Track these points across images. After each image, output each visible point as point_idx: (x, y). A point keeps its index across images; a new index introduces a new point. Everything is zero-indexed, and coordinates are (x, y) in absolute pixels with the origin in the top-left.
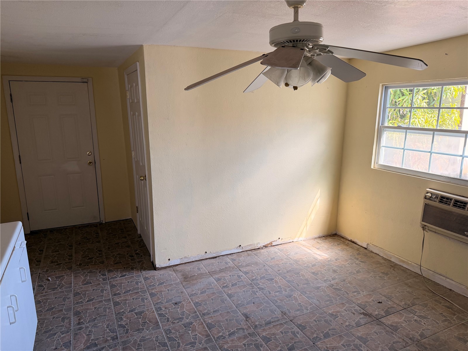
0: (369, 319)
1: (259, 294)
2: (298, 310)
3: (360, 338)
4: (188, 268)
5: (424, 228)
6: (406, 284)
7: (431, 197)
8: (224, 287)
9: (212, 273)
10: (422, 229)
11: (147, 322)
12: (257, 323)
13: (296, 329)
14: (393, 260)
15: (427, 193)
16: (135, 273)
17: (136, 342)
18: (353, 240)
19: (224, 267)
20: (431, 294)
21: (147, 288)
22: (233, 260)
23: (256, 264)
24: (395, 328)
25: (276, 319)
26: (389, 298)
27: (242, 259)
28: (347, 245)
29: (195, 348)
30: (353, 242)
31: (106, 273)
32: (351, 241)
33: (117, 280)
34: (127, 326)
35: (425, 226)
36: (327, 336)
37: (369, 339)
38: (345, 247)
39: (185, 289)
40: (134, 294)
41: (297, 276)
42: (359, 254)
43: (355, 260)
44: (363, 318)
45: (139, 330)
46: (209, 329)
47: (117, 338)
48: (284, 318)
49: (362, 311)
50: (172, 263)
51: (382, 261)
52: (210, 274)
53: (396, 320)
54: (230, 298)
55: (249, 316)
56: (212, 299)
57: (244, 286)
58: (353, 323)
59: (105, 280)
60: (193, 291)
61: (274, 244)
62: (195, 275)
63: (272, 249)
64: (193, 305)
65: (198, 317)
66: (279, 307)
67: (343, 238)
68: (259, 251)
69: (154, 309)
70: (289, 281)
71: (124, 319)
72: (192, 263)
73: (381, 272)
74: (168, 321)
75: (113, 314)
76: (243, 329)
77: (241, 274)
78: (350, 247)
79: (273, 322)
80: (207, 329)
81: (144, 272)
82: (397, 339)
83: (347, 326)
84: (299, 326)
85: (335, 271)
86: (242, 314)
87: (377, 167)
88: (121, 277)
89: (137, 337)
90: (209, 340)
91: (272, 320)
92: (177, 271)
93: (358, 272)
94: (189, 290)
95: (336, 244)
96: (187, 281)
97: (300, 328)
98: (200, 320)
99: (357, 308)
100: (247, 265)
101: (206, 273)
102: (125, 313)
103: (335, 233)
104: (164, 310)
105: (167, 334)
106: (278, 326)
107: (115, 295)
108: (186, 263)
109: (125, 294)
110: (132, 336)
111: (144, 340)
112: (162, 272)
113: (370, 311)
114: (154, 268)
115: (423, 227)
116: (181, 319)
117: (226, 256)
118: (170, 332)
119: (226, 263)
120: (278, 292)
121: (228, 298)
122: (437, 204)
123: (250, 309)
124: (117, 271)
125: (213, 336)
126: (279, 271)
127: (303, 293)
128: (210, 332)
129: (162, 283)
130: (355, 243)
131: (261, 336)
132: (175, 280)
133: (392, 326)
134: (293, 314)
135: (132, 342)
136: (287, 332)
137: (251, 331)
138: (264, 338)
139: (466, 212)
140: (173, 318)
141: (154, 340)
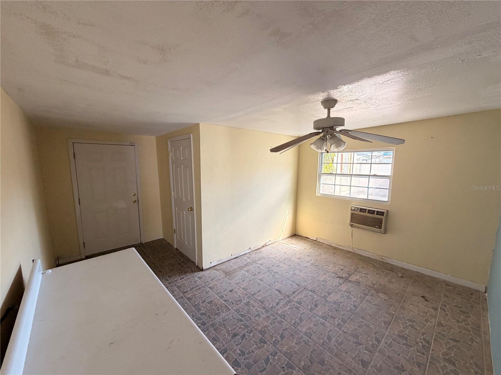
0: (344, 280)
1: (277, 275)
2: (305, 281)
3: (346, 291)
4: (223, 267)
5: (352, 226)
6: (347, 257)
7: (355, 209)
8: (254, 275)
9: (241, 268)
10: (350, 227)
11: (219, 307)
12: (288, 294)
14: (333, 245)
15: (352, 207)
16: (190, 276)
17: (221, 323)
18: (307, 236)
19: (246, 263)
20: (362, 261)
21: (204, 284)
22: (249, 258)
23: (263, 258)
24: (358, 283)
25: (296, 289)
26: (345, 266)
27: (253, 256)
28: (305, 240)
29: (261, 318)
30: (307, 238)
31: (168, 278)
32: (305, 237)
33: (179, 282)
34: (207, 313)
35: (352, 224)
36: (329, 294)
37: (351, 291)
38: (305, 241)
39: (230, 280)
40: (198, 290)
41: (291, 262)
42: (314, 244)
43: (315, 248)
44: (340, 280)
45: (217, 314)
46: (263, 304)
47: (205, 323)
48: (300, 288)
49: (337, 276)
50: (213, 265)
51: (328, 247)
52: (240, 269)
53: (356, 278)
54: (262, 281)
55: (280, 290)
56: (252, 284)
57: (266, 273)
58: (337, 284)
59: (170, 284)
60: (236, 281)
61: (267, 244)
62: (231, 271)
63: (267, 247)
64: (242, 290)
65: (251, 297)
66: (293, 281)
67: (300, 236)
68: (260, 250)
69: (218, 298)
70: (288, 265)
71: (202, 309)
72: (224, 263)
73: (332, 253)
74: (233, 304)
75: (191, 306)
76: (282, 299)
77: (258, 265)
78: (308, 241)
79: (296, 291)
80: (261, 304)
81: (195, 274)
82: (363, 288)
83: (335, 286)
84: (311, 291)
85: (308, 256)
86: (276, 290)
87: (319, 195)
88: (181, 279)
89: (218, 319)
90: (267, 311)
91: (295, 290)
92: (218, 269)
93: (321, 254)
94: (234, 281)
95: (299, 240)
96: (228, 275)
97: (312, 292)
98: (252, 299)
99: (333, 274)
100: (259, 260)
101: (237, 268)
102: (200, 304)
103: (295, 234)
104: (226, 297)
105: (238, 313)
106: (300, 293)
107: (184, 293)
108: (220, 264)
109: (191, 291)
110: (215, 319)
111: (225, 320)
112: (208, 272)
113: (341, 275)
114: (202, 270)
115: (351, 226)
116: (240, 301)
117: (242, 256)
118: (239, 311)
119: (246, 260)
120: (287, 273)
121: (261, 282)
122: (359, 213)
123: (278, 286)
124: (175, 276)
125: (268, 308)
126: (279, 260)
127: (300, 271)
128: (264, 305)
129: (213, 279)
130: (309, 238)
131: (295, 301)
132: (220, 276)
133: (356, 281)
134: (303, 284)
135: (218, 324)
136: (307, 296)
137: (287, 299)
138: (297, 302)
139: (375, 216)
140: (235, 301)
141: (232, 318)
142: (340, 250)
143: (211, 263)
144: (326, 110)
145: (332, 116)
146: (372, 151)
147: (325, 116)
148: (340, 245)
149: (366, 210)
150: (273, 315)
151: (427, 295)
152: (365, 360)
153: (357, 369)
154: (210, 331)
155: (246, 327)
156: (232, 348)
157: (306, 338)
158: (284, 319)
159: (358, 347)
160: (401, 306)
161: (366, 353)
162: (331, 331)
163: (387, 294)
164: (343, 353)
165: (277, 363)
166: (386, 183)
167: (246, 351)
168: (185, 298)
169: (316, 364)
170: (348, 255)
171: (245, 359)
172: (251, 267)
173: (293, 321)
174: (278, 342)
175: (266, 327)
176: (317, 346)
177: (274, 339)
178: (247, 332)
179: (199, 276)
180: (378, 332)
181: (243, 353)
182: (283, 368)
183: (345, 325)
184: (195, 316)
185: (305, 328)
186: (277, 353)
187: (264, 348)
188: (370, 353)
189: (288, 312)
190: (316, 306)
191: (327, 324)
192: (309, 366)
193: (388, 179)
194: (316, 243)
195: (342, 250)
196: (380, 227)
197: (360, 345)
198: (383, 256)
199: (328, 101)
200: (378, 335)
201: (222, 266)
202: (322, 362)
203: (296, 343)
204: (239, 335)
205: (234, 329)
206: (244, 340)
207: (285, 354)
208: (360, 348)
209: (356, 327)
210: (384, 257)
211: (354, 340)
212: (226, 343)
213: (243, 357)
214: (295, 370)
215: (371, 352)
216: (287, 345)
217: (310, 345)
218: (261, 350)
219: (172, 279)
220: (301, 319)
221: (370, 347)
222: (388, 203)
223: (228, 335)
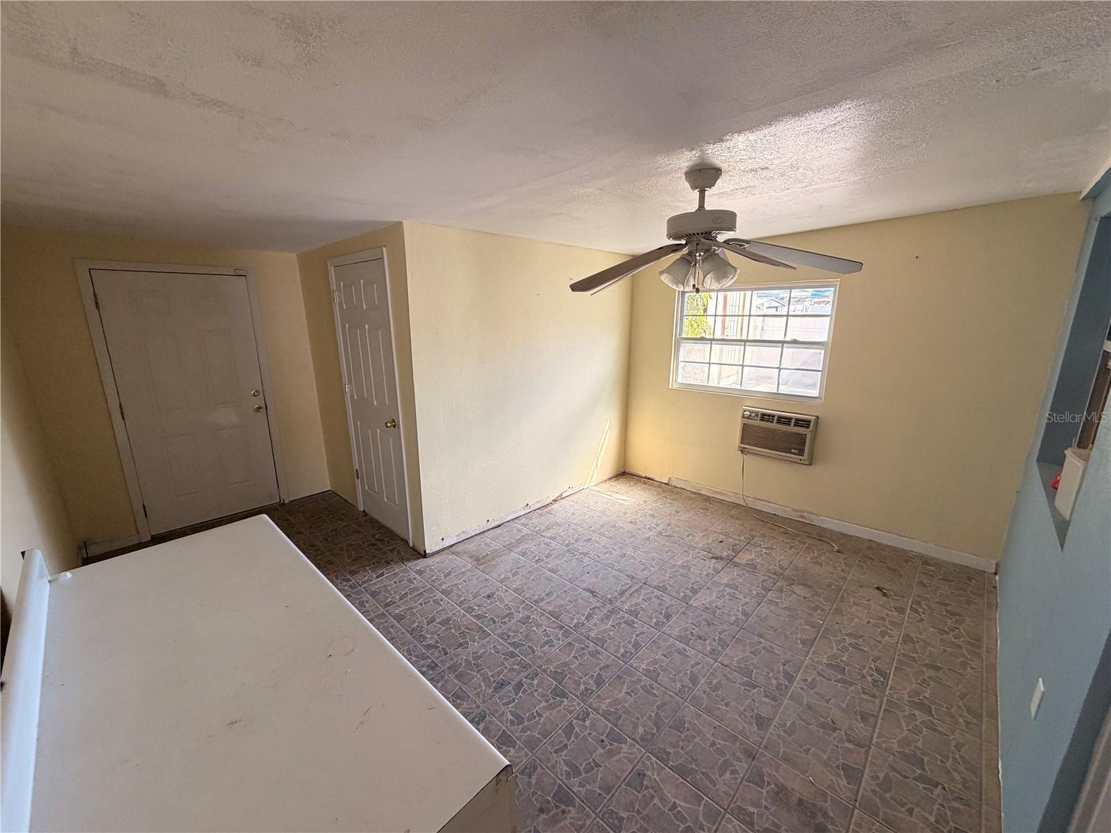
0: (724, 563)
1: (586, 560)
2: (644, 569)
3: (728, 585)
4: (471, 546)
5: (743, 451)
6: (732, 517)
7: (750, 416)
8: (537, 561)
9: (509, 547)
10: (740, 453)
11: (466, 630)
12: (609, 596)
13: (657, 592)
14: (703, 493)
15: (745, 411)
16: (397, 568)
17: (470, 663)
18: (649, 476)
19: (519, 537)
20: (761, 523)
21: (431, 585)
22: (525, 525)
23: (557, 524)
24: (752, 567)
25: (628, 586)
26: (727, 535)
27: (535, 521)
28: (645, 483)
29: (556, 648)
30: (649, 479)
32: (646, 478)
33: (375, 584)
34: (439, 645)
35: (744, 448)
36: (695, 592)
37: (737, 584)
38: (644, 486)
39: (487, 574)
40: (417, 598)
41: (616, 530)
42: (664, 492)
43: (665, 499)
44: (717, 562)
45: (461, 645)
46: (557, 618)
47: (437, 666)
48: (635, 583)
49: (711, 555)
50: (447, 543)
51: (693, 496)
52: (508, 549)
53: (749, 557)
54: (555, 573)
55: (593, 590)
56: (533, 580)
57: (563, 555)
58: (711, 571)
59: (354, 588)
60: (500, 575)
61: (564, 495)
62: (487, 554)
63: (564, 502)
64: (513, 592)
65: (532, 607)
66: (619, 570)
67: (635, 475)
68: (550, 508)
69: (463, 611)
70: (610, 538)
71: (429, 636)
72: (472, 539)
73: (702, 508)
74: (494, 622)
75: (403, 633)
76: (598, 608)
77: (547, 540)
78: (650, 485)
79: (626, 590)
80: (554, 619)
81: (410, 564)
82: (762, 578)
83: (706, 575)
84: (658, 588)
85: (653, 516)
86: (584, 589)
87: (675, 386)
88: (377, 577)
89: (463, 656)
90: (567, 634)
91: (624, 588)
92: (458, 553)
93: (677, 512)
94: (495, 575)
95: (632, 484)
96: (483, 564)
97: (661, 589)
98: (536, 610)
99: (702, 553)
101: (501, 548)
102: (422, 627)
103: (623, 471)
104: (478, 609)
105: (506, 640)
106: (636, 594)
107: (387, 605)
108: (463, 541)
109: (401, 602)
110: (456, 656)
111: (480, 657)
112: (437, 559)
113: (718, 554)
114: (425, 556)
115: (741, 451)
116: (510, 615)
117: (512, 523)
118: (509, 636)
119: (519, 531)
120: (607, 553)
121: (552, 574)
122: (758, 423)
123: (589, 581)
124: (365, 570)
125: (568, 626)
126: (591, 527)
127: (636, 548)
128: (560, 621)
129: (449, 574)
130: (652, 480)
131: (624, 610)
132: (465, 566)
133: (749, 564)
134: (641, 575)
135: (464, 664)
136: (650, 599)
137: (609, 607)
138: (630, 612)
139: (792, 429)
140: (499, 617)
141: (493, 651)
142: (718, 502)
143: (443, 539)
144: (696, 193)
145: (708, 207)
146: (791, 288)
147: (693, 207)
148: (717, 492)
149: (773, 416)
150: (580, 641)
151: (886, 585)
152: (763, 715)
153: (748, 734)
154: (447, 681)
155: (524, 668)
156: (497, 711)
157: (646, 681)
158: (602, 648)
159: (749, 691)
160: (836, 609)
161: (766, 703)
162: (698, 664)
163: (810, 587)
164: (721, 705)
165: (590, 734)
166: (816, 358)
167: (525, 715)
168: (389, 617)
169: (668, 729)
170: (734, 512)
171: (523, 731)
172: (529, 545)
173: (622, 651)
174: (592, 693)
175: (565, 664)
176: (670, 695)
177: (582, 687)
178: (526, 677)
179: (418, 568)
180: (790, 661)
181: (519, 719)
182: (602, 741)
183: (725, 652)
184: (414, 652)
185: (646, 662)
186: (588, 715)
187: (562, 706)
188: (773, 703)
189: (611, 633)
190: (668, 617)
191: (691, 652)
192: (653, 735)
193: (822, 349)
194: (667, 489)
195: (721, 502)
196: (801, 453)
197: (755, 687)
198: (804, 512)
199: (700, 171)
200: (789, 667)
201: (468, 546)
202: (680, 725)
203: (628, 693)
204: (510, 683)
205: (499, 673)
206: (520, 694)
207: (606, 715)
208: (754, 694)
209: (748, 653)
210: (806, 514)
211: (743, 679)
212: (484, 702)
213: (520, 727)
214: (626, 743)
215: (774, 699)
216: (608, 698)
217: (654, 694)
218: (557, 709)
219: (359, 578)
220: (637, 646)
221: (773, 690)
222: (819, 401)
223: (486, 686)
